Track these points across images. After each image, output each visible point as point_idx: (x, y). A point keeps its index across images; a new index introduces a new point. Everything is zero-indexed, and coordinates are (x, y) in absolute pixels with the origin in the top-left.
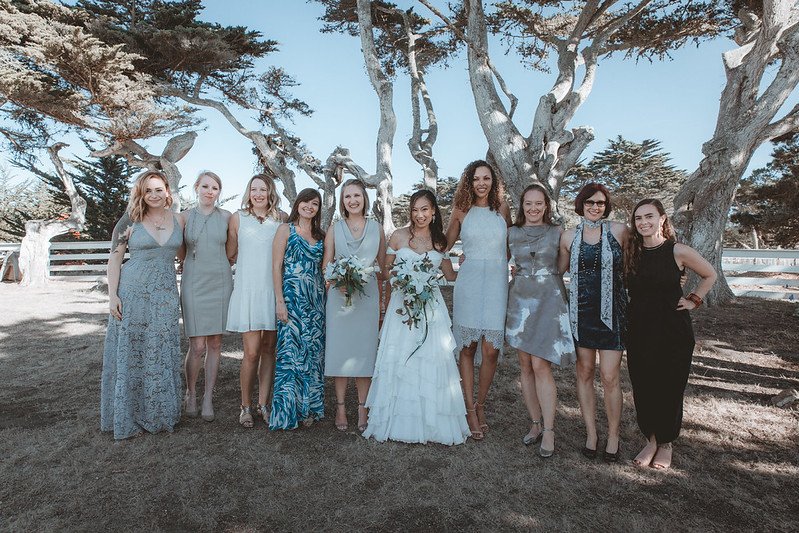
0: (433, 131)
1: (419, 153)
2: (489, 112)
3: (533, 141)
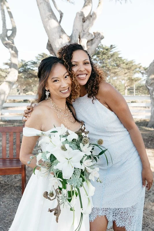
0: (14, 30)
1: (7, 42)
2: (48, 19)
3: (73, 38)
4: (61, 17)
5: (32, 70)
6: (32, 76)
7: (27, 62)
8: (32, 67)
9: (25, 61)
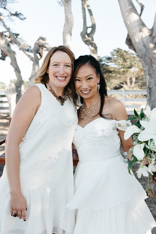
0: (93, 27)
1: (87, 39)
2: (128, 13)
3: (154, 30)
4: (142, 10)
5: (106, 65)
6: (106, 71)
7: (102, 58)
8: (107, 62)
9: (100, 57)
